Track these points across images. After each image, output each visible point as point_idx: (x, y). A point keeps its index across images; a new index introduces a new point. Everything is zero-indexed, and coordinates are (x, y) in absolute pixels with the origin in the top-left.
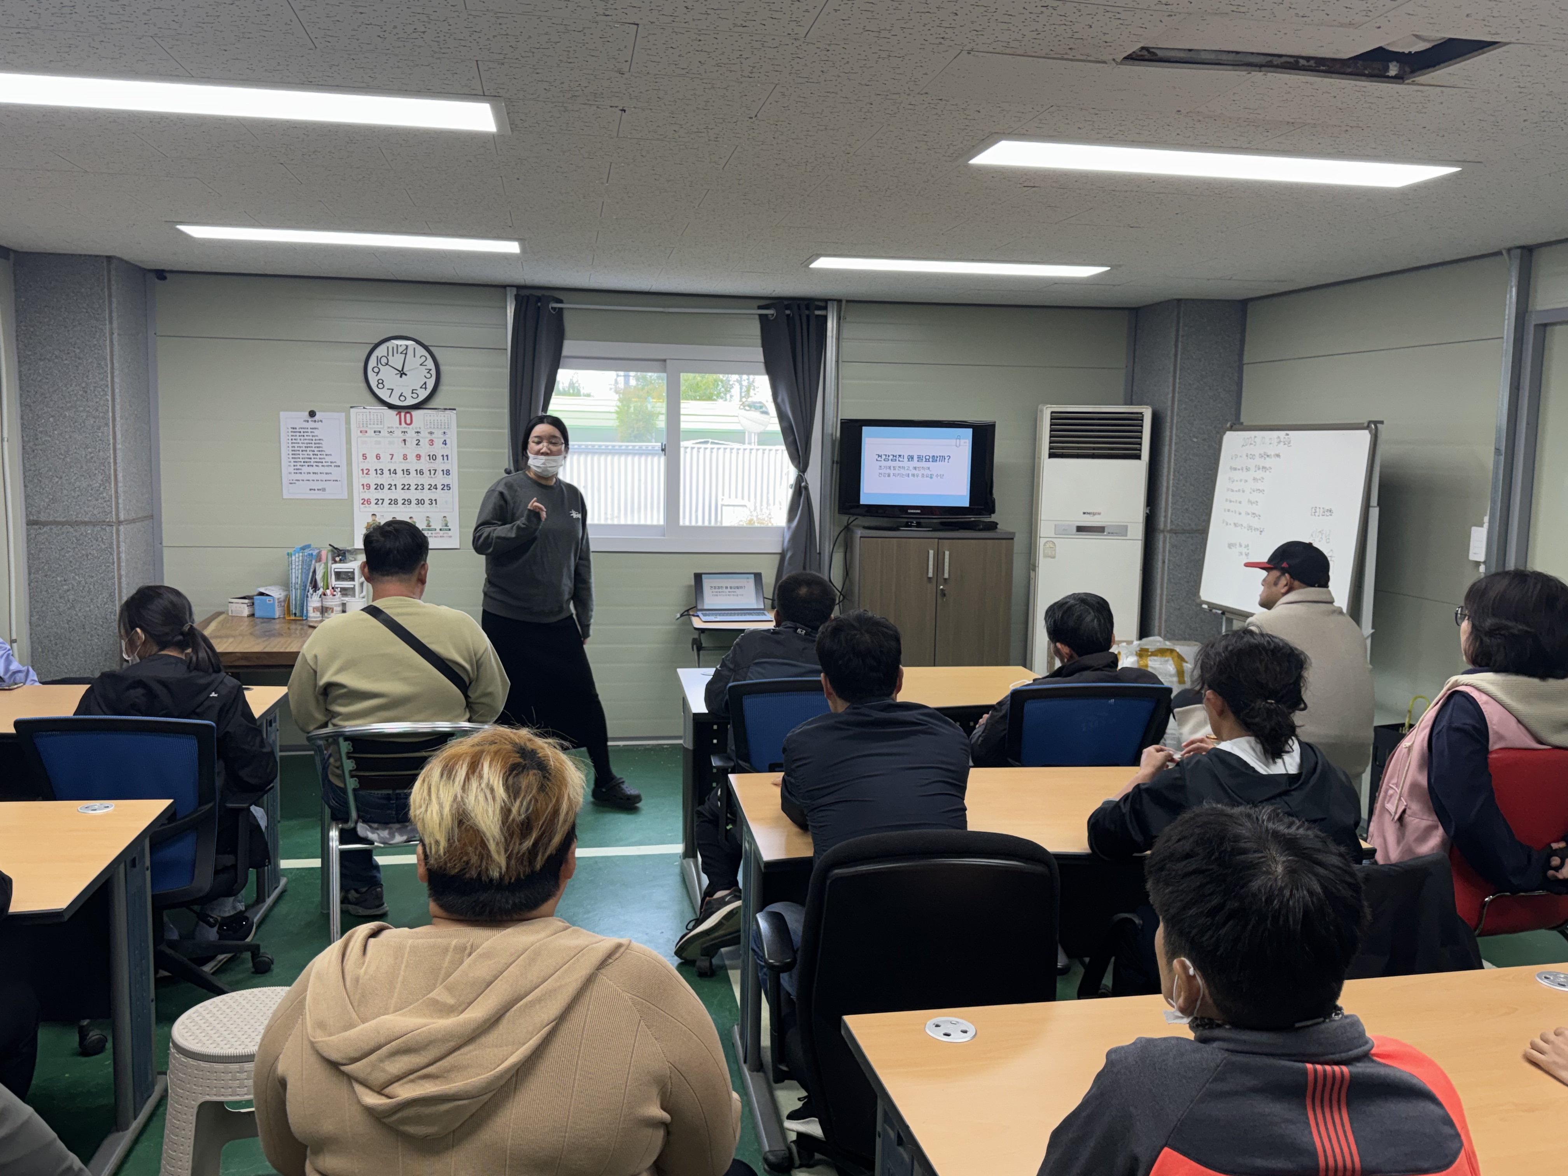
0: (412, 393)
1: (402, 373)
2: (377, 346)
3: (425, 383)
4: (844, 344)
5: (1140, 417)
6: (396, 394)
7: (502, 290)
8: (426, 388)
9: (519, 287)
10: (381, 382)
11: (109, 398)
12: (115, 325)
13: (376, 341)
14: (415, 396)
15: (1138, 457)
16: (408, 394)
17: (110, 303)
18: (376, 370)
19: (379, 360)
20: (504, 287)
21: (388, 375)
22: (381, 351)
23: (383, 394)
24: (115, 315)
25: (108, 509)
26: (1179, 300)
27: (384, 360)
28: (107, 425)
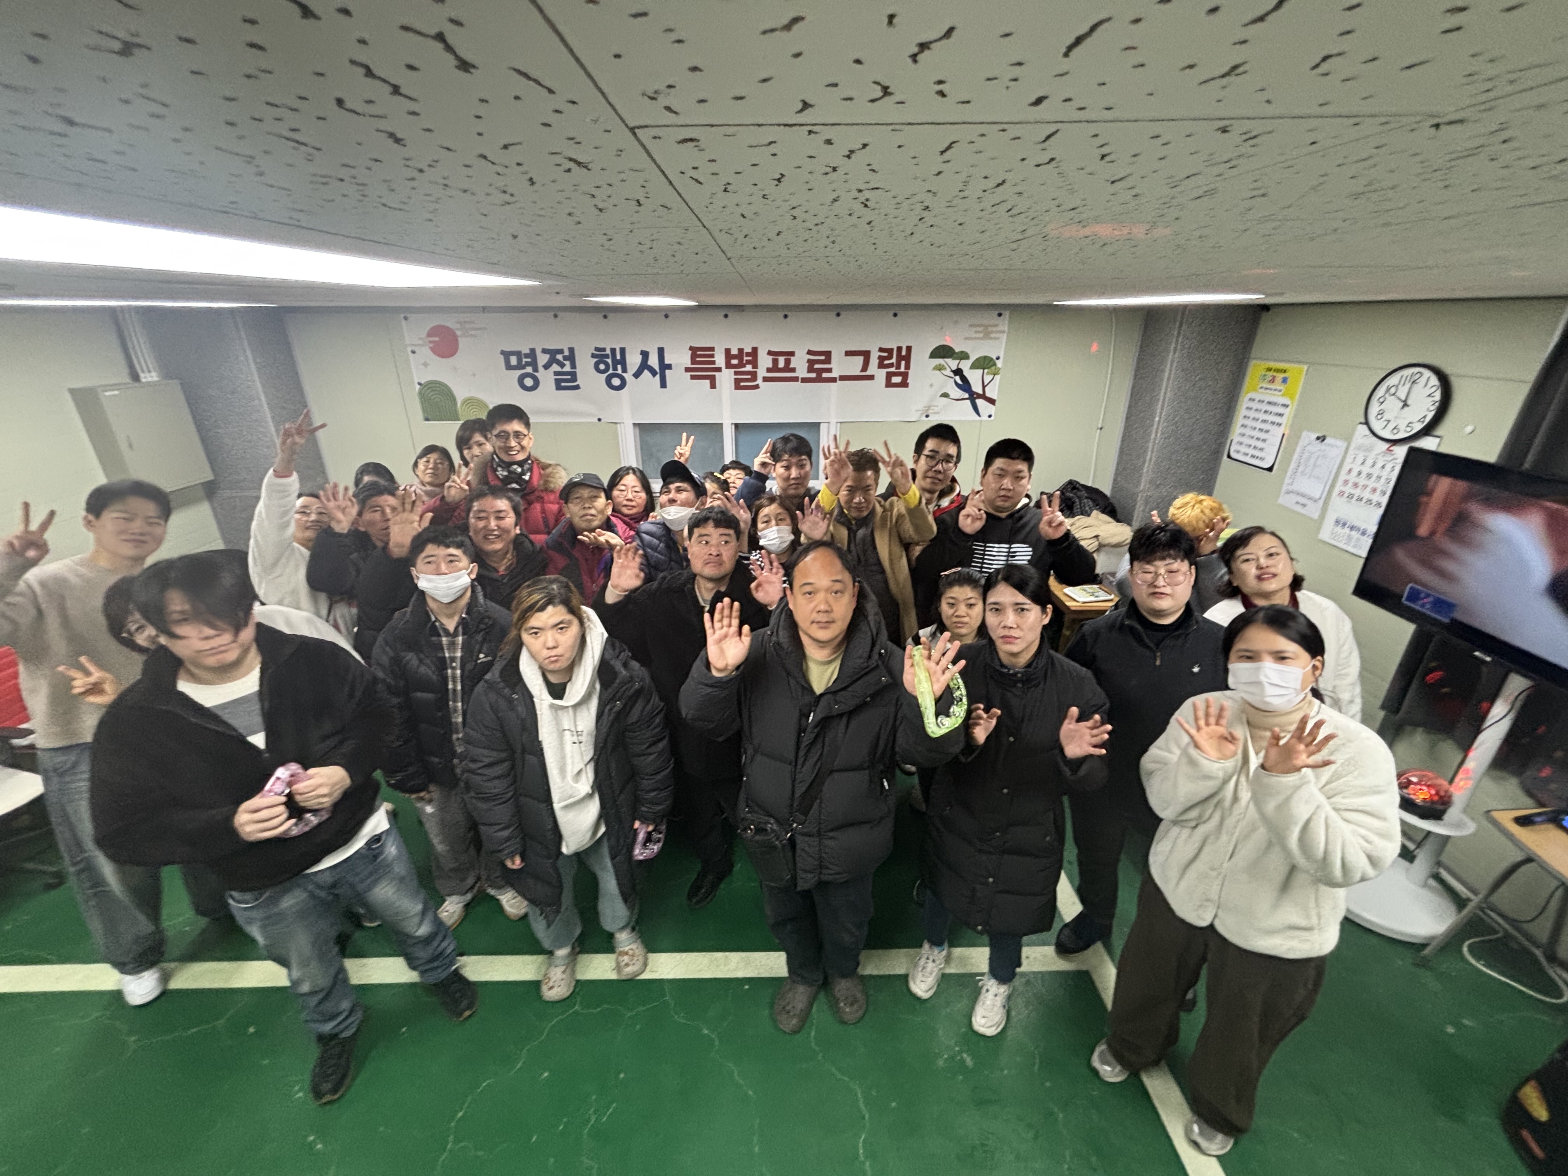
0: (1408, 426)
1: (1405, 405)
2: (1390, 374)
3: (1425, 417)
6: (1391, 426)
8: (1423, 422)
10: (1381, 413)
13: (1393, 368)
14: (1409, 429)
16: (1402, 427)
18: (1381, 400)
19: (1388, 389)
21: (1392, 405)
22: (1393, 379)
23: (1378, 426)
27: (1393, 390)
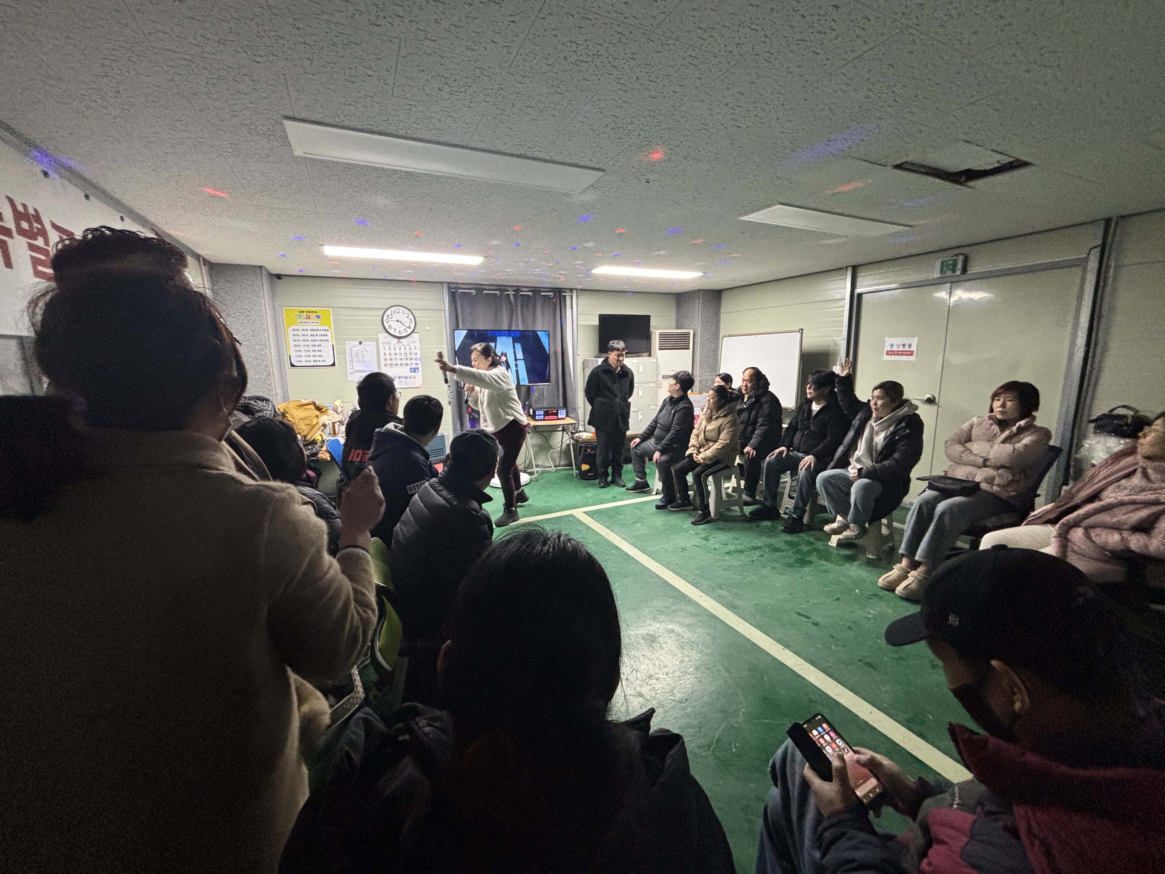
0: (405, 330)
1: (399, 322)
2: (387, 310)
3: (409, 326)
4: (579, 307)
5: (689, 334)
6: (397, 332)
7: (441, 285)
8: (410, 328)
9: (448, 283)
10: (390, 326)
11: (266, 335)
12: (266, 300)
13: (387, 307)
14: (406, 332)
15: (688, 349)
17: (263, 290)
18: (387, 320)
19: (388, 316)
20: (442, 283)
21: (393, 323)
22: (388, 312)
23: (392, 331)
24: (266, 295)
25: (270, 388)
26: (699, 290)
27: (390, 316)
28: (266, 348)
